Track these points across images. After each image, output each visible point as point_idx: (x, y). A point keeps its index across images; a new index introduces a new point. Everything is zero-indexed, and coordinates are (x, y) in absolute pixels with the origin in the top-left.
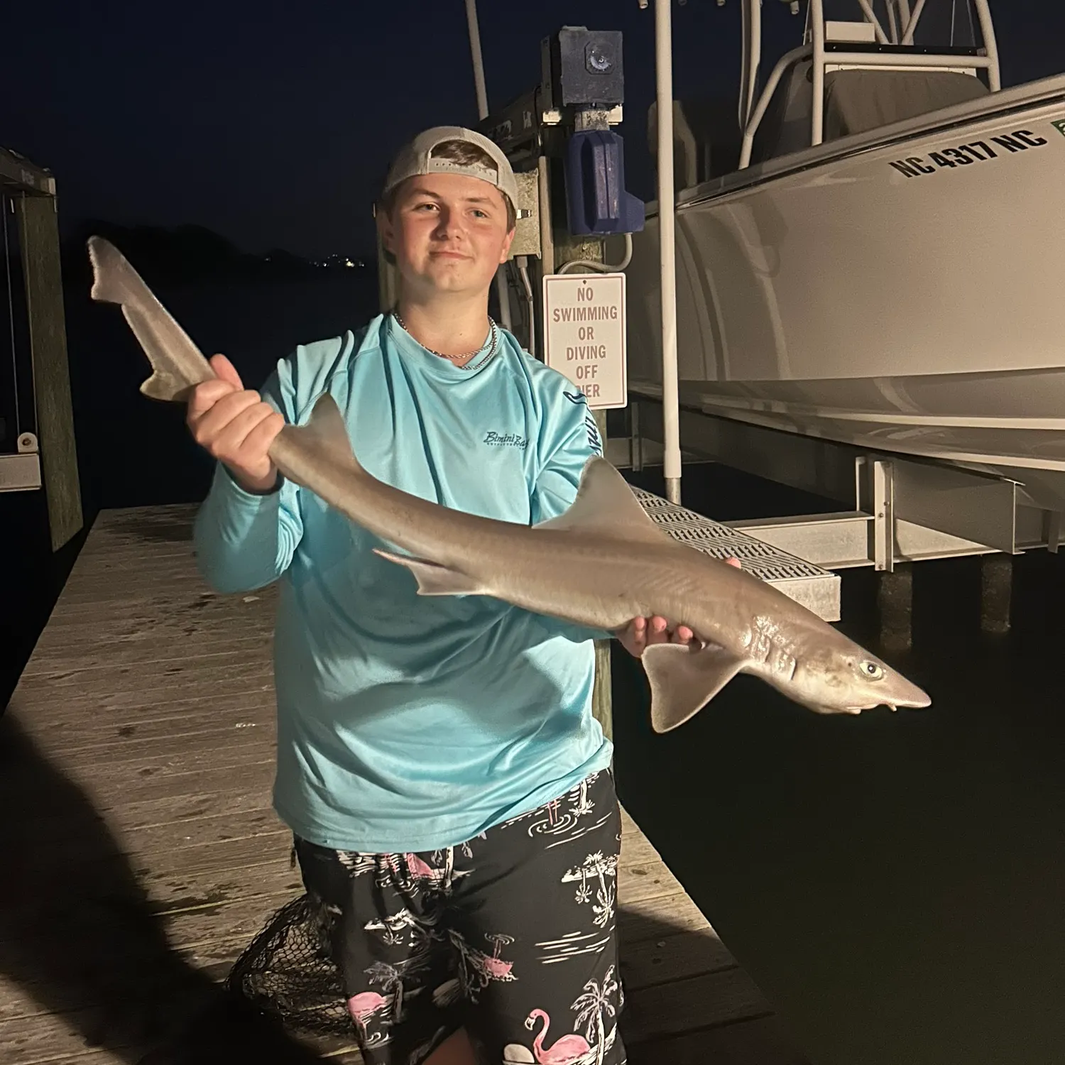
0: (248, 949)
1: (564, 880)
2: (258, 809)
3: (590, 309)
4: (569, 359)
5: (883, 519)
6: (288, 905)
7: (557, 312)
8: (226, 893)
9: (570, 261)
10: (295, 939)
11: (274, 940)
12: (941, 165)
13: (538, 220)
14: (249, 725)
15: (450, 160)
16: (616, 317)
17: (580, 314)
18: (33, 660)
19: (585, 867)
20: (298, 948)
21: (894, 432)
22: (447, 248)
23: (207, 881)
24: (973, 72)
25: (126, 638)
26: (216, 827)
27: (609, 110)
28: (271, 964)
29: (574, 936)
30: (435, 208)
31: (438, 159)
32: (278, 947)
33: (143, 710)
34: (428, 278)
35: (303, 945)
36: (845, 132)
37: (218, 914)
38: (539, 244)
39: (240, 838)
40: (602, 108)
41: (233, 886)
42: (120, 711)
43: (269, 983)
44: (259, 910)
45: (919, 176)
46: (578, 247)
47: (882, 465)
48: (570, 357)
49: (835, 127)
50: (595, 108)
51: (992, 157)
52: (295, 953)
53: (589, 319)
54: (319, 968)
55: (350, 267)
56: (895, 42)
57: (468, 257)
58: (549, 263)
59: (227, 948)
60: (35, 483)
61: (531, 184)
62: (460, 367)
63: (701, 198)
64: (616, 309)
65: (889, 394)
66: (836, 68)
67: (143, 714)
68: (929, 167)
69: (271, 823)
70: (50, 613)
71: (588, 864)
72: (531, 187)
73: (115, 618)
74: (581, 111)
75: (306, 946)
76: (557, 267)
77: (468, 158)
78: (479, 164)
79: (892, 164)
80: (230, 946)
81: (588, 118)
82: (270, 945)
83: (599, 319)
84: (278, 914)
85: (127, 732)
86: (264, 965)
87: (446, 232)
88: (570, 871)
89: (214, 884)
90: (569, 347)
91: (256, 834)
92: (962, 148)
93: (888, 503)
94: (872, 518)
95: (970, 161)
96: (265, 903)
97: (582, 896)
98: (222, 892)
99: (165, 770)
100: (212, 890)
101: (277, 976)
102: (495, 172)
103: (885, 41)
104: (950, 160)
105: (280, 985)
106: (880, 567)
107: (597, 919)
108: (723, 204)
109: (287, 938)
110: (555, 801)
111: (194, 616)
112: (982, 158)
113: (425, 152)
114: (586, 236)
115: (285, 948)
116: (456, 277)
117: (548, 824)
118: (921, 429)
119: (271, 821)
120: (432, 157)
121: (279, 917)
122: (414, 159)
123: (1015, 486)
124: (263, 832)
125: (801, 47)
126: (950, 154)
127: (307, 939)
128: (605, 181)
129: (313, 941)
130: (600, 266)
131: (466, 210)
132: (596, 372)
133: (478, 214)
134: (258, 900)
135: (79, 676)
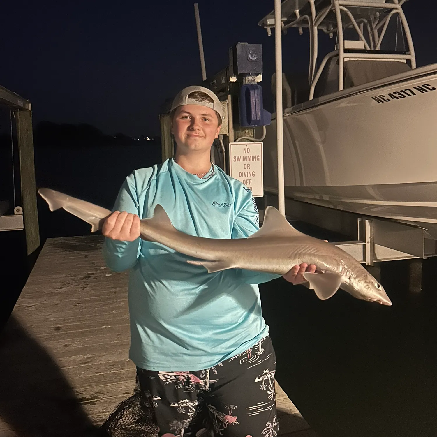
0: (107, 419)
1: (256, 381)
2: (112, 361)
3: (248, 156)
4: (240, 177)
5: (370, 244)
6: (124, 401)
7: (235, 158)
8: (99, 396)
9: (240, 137)
10: (127, 415)
11: (118, 415)
12: (393, 98)
13: (227, 121)
14: (108, 327)
15: (195, 99)
16: (259, 160)
17: (244, 158)
18: (20, 299)
19: (263, 375)
20: (128, 419)
21: (373, 208)
22: (194, 133)
23: (91, 391)
24: (405, 61)
25: (58, 290)
26: (94, 369)
27: (256, 76)
28: (117, 425)
29: (261, 404)
30: (189, 118)
31: (190, 99)
32: (120, 418)
33: (64, 320)
34: (187, 145)
35: (130, 418)
36: (352, 85)
37: (95, 404)
38: (228, 130)
39: (104, 373)
40: (253, 75)
41: (101, 393)
42: (55, 320)
43: (116, 433)
44: (112, 403)
45: (383, 103)
46: (244, 131)
47: (369, 221)
48: (240, 176)
49: (348, 83)
50: (251, 75)
51: (413, 95)
52: (127, 421)
53: (248, 161)
54: (137, 427)
55: (149, 140)
56: (373, 49)
57: (203, 137)
58: (232, 138)
59: (99, 419)
60: (21, 227)
61: (225, 106)
62: (201, 178)
63: (294, 112)
64: (259, 157)
65: (372, 192)
66: (348, 59)
67: (64, 322)
68: (387, 99)
69: (117, 367)
70: (26, 280)
71: (264, 374)
72: (224, 107)
73: (54, 282)
74: (245, 76)
75: (132, 418)
76: (235, 139)
77: (202, 98)
78: (206, 101)
79: (372, 98)
80: (100, 418)
81: (248, 80)
82: (116, 418)
83: (252, 160)
84: (120, 405)
85: (58, 329)
86: (114, 426)
87: (193, 127)
88: (258, 378)
89: (93, 392)
90: (240, 172)
91: (111, 371)
92: (401, 91)
93: (371, 237)
94: (365, 243)
95: (404, 97)
96: (115, 400)
97: (263, 387)
98: (97, 395)
99: (74, 345)
100: (93, 394)
101: (120, 430)
102: (213, 103)
103: (368, 49)
104: (396, 96)
105: (121, 434)
106: (368, 264)
107: (269, 396)
108: (303, 114)
109: (124, 415)
110: (250, 349)
111: (85, 282)
112: (410, 95)
113: (186, 96)
114: (247, 127)
115: (123, 419)
116: (197, 144)
117: (247, 359)
118: (385, 207)
119: (117, 366)
120: (188, 98)
121: (120, 406)
122: (181, 99)
123: (424, 230)
124: (114, 371)
125: (334, 51)
126: (396, 94)
127: (132, 415)
128: (255, 105)
129: (135, 416)
130: (253, 139)
131: (201, 119)
132: (251, 182)
133: (205, 120)
134: (112, 399)
135: (38, 306)
